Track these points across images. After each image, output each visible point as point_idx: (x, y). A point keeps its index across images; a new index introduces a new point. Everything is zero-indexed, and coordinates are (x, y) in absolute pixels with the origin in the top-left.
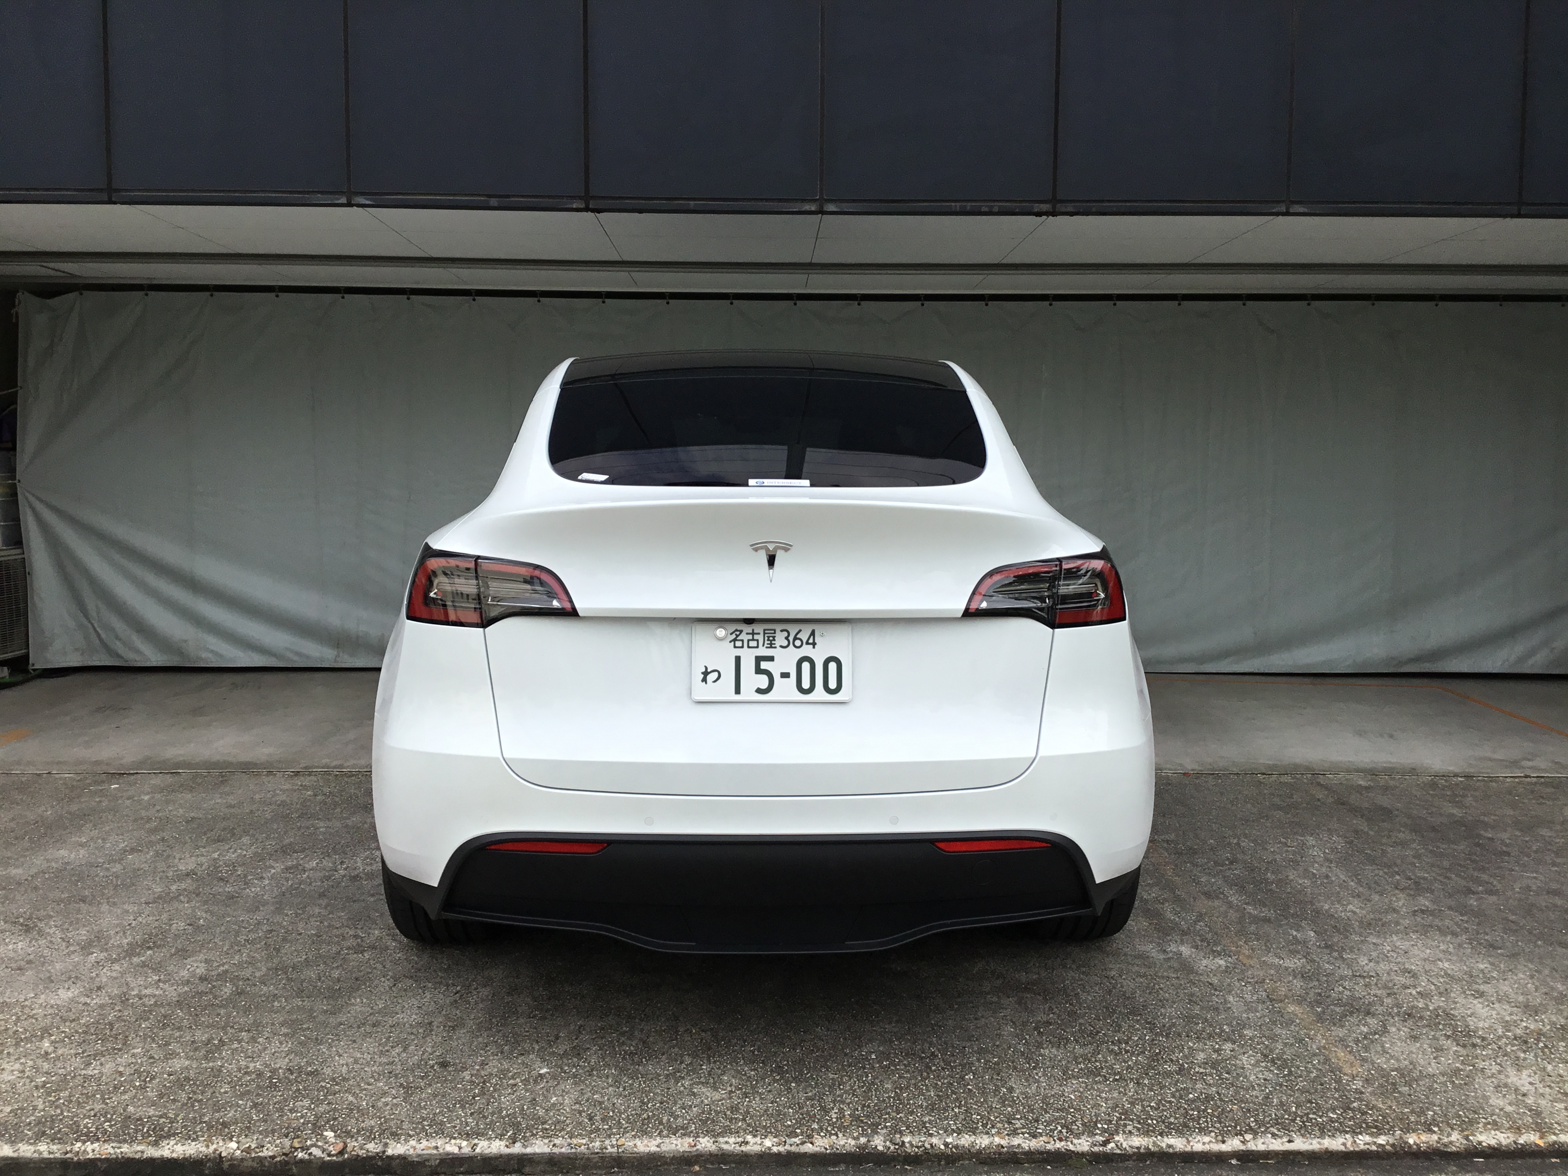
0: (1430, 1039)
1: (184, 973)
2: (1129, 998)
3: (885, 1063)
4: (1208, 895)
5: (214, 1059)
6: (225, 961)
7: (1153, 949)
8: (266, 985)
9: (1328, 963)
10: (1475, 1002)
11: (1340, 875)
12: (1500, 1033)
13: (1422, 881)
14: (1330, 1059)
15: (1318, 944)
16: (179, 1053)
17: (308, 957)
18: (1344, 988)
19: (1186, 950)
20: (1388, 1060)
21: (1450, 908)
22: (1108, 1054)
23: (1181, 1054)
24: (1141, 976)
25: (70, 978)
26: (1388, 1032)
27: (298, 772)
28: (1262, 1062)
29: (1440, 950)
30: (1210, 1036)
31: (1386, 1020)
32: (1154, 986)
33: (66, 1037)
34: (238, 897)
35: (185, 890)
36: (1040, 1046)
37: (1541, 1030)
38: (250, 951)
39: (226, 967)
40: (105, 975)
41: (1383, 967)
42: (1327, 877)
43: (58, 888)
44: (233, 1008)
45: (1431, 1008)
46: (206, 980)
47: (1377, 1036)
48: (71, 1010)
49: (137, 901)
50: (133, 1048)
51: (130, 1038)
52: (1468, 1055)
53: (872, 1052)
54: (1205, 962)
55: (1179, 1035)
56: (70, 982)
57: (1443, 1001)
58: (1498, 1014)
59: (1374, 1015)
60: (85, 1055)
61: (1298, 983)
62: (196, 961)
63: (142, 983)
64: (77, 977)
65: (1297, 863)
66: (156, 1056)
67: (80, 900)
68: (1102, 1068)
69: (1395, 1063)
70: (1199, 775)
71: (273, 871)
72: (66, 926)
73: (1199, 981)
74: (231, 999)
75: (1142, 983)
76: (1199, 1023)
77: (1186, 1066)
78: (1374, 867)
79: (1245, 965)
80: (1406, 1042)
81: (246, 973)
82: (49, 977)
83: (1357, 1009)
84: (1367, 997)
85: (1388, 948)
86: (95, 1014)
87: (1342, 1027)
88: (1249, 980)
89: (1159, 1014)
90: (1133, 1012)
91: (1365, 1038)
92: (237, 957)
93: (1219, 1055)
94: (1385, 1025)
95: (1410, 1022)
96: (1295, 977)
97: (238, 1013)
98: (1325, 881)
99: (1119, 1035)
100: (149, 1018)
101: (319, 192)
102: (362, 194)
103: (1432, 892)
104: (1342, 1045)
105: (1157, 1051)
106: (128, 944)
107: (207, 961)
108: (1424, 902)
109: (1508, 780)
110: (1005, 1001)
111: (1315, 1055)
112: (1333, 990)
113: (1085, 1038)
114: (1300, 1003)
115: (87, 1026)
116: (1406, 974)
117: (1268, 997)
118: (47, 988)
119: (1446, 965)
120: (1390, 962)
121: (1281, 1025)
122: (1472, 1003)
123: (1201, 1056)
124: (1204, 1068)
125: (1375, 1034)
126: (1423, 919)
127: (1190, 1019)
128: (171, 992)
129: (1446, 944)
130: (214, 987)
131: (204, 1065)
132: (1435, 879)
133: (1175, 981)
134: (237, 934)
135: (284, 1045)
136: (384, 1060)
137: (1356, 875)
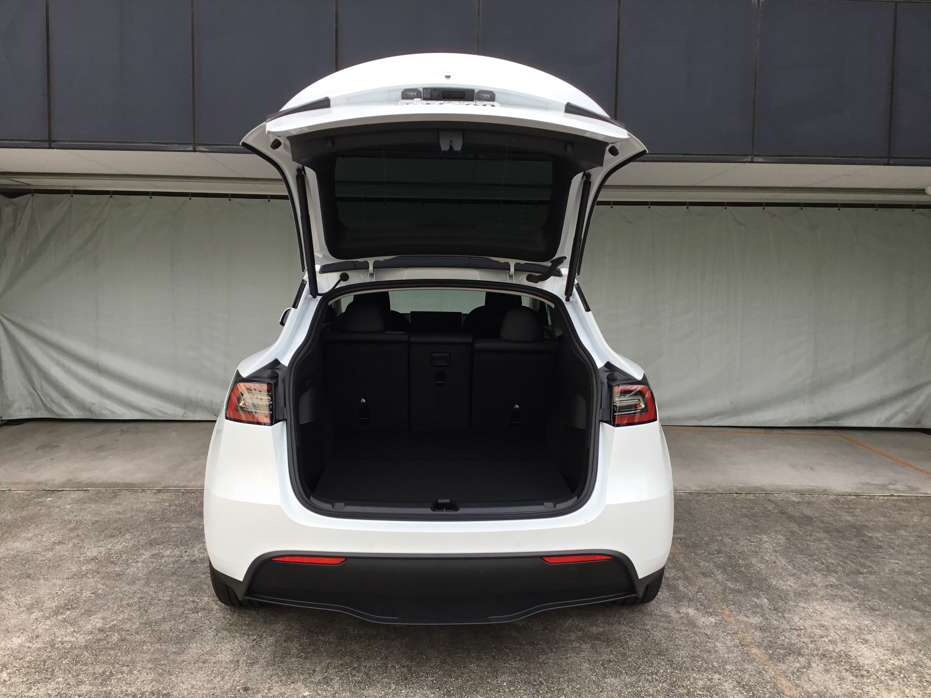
0: (836, 672)
1: (89, 627)
2: (658, 644)
3: (512, 689)
4: (705, 575)
5: (106, 685)
6: (114, 618)
7: (672, 611)
8: (139, 635)
9: (776, 620)
10: (863, 647)
11: (782, 561)
12: (878, 668)
13: (831, 566)
14: (777, 686)
15: (769, 607)
16: (85, 682)
17: (165, 616)
18: (786, 637)
19: (691, 612)
20: (812, 686)
21: (847, 584)
22: (645, 682)
23: (689, 682)
24: (664, 629)
25: (20, 630)
26: (812, 667)
27: (160, 490)
28: (737, 687)
29: (842, 612)
30: (706, 670)
31: (810, 659)
32: (673, 635)
33: (17, 670)
34: (122, 575)
35: (90, 569)
36: (605, 677)
37: (902, 665)
38: (130, 611)
39: (115, 622)
40: (41, 628)
41: (809, 623)
42: (775, 562)
43: (14, 568)
44: (119, 650)
45: (837, 651)
46: (103, 631)
47: (805, 670)
48: (20, 652)
49: (61, 577)
50: (58, 678)
51: (56, 671)
52: (859, 683)
53: (504, 680)
54: (703, 620)
55: (688, 669)
56: (20, 632)
57: (844, 646)
58: (876, 655)
59: (803, 656)
60: (28, 682)
61: (758, 634)
62: (97, 618)
63: (63, 633)
64: (24, 629)
65: (757, 553)
66: (72, 684)
67: (27, 576)
68: (642, 691)
69: (816, 688)
70: (699, 494)
71: (144, 557)
72: (18, 594)
73: (699, 632)
74: (117, 644)
75: (665, 634)
76: (699, 661)
77: (692, 690)
78: (802, 556)
79: (726, 622)
80: (822, 674)
81: (127, 626)
82: (7, 629)
83: (793, 651)
84: (799, 643)
85: (811, 610)
86: (34, 654)
87: (784, 663)
88: (729, 632)
89: (676, 655)
90: (660, 654)
91: (798, 671)
92: (121, 616)
93: (712, 682)
94: (809, 662)
95: (825, 660)
96: (756, 630)
97: (122, 653)
98: (774, 565)
99: (652, 669)
100: (67, 658)
101: (176, 143)
102: (202, 145)
103: (836, 572)
104: (784, 676)
105: (675, 680)
106: (55, 606)
107: (103, 618)
108: (832, 580)
109: (881, 498)
110: (584, 646)
111: (768, 682)
112: (779, 638)
113: (631, 672)
114: (759, 647)
115: (30, 663)
116: (822, 628)
117: (740, 643)
118: (6, 636)
119: (846, 621)
120: (812, 619)
121: (748, 662)
122: (861, 647)
123: (701, 683)
124: (703, 691)
125: (804, 668)
126: (832, 590)
127: (694, 658)
128: (81, 639)
129: (846, 607)
130: (107, 636)
131: (100, 690)
132: (839, 564)
133: (685, 633)
134: (122, 600)
135: (149, 676)
136: (210, 686)
137: (791, 561)
